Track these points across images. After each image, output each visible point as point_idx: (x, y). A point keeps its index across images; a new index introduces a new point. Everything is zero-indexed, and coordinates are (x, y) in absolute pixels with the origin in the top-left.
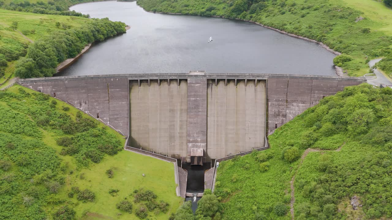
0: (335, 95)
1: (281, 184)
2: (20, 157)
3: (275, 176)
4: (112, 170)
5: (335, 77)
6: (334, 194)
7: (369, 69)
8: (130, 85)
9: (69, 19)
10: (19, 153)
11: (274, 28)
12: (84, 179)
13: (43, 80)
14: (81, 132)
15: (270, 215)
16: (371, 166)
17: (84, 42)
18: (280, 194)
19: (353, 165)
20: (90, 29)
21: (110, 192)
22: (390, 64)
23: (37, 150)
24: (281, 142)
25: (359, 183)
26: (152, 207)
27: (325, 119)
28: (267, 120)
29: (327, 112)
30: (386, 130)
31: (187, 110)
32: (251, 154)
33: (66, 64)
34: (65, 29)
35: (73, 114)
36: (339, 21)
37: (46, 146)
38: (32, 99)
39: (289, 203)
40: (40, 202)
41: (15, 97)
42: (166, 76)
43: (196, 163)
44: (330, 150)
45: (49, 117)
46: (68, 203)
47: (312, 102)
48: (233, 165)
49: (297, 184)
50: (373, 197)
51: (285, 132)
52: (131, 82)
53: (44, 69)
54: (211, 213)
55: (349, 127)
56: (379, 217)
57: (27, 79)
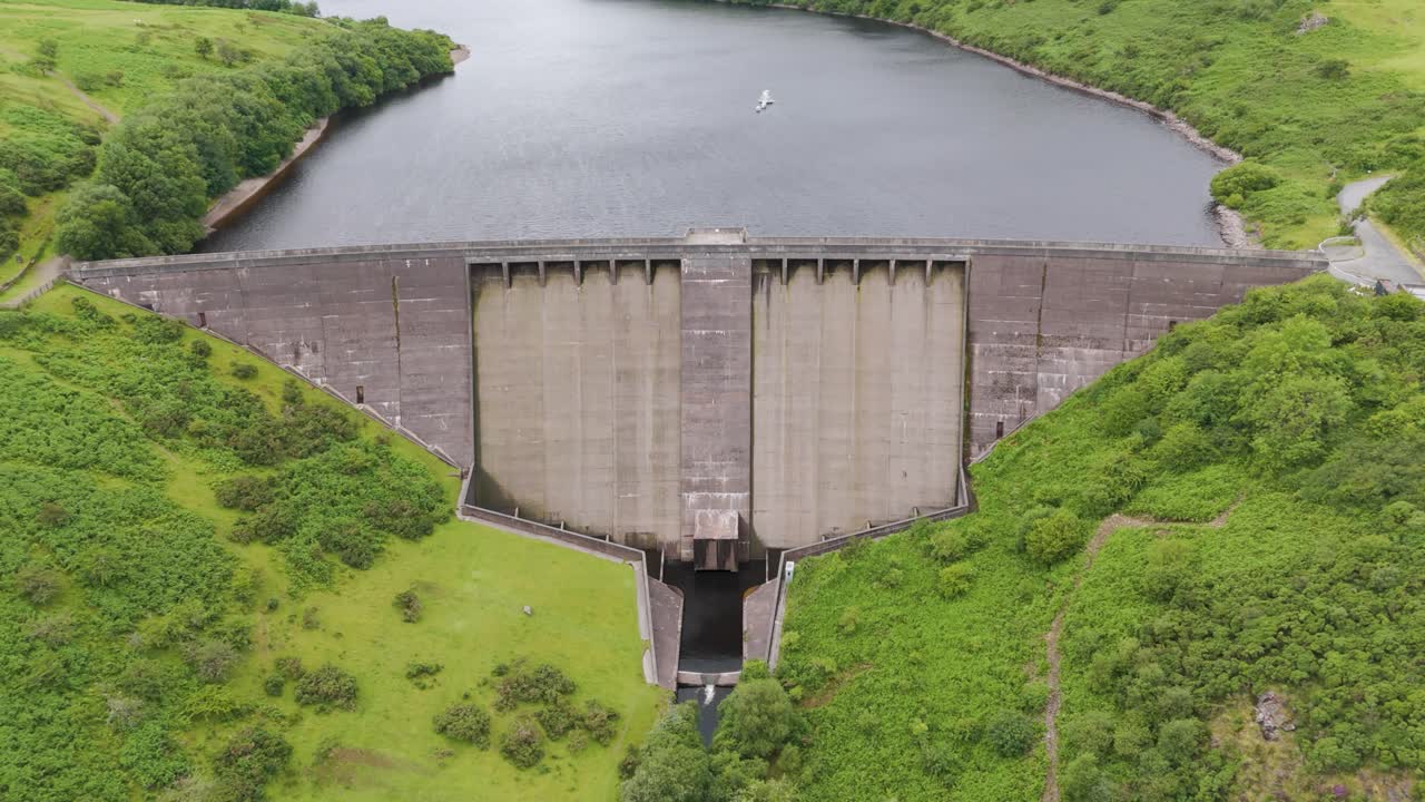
0: (1214, 317)
1: (1014, 642)
2: (91, 556)
3: (993, 612)
4: (416, 593)
5: (1213, 252)
6: (1199, 682)
7: (1338, 220)
8: (472, 282)
9: (245, 22)
10: (85, 539)
11: (998, 53)
12: (317, 628)
13: (158, 267)
14: (302, 457)
15: (975, 752)
16: (1331, 584)
17: (304, 114)
18: (1008, 681)
19: (1267, 579)
20: (322, 63)
21: (409, 673)
22: (1414, 203)
23: (147, 526)
24: (1016, 491)
25: (1287, 648)
26: (561, 727)
27: (1175, 407)
28: (968, 409)
29: (1181, 384)
30: (1390, 455)
31: (680, 371)
32: (907, 533)
33: (240, 202)
34: (230, 66)
35: (269, 388)
36: (1239, 33)
37: (181, 512)
38: (124, 339)
39: (1039, 712)
40: (166, 714)
41: (62, 331)
42: (604, 247)
43: (712, 564)
44: (1188, 520)
45: (185, 403)
46: (263, 714)
47: (1131, 344)
48: (844, 571)
49: (1069, 643)
50: (1334, 697)
51: (1031, 454)
52: (478, 270)
53: (162, 225)
54: (766, 747)
55: (1259, 442)
56: (1352, 767)
57: (103, 264)
